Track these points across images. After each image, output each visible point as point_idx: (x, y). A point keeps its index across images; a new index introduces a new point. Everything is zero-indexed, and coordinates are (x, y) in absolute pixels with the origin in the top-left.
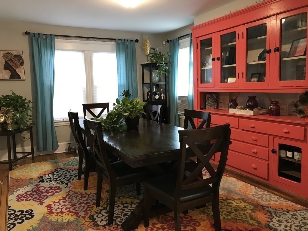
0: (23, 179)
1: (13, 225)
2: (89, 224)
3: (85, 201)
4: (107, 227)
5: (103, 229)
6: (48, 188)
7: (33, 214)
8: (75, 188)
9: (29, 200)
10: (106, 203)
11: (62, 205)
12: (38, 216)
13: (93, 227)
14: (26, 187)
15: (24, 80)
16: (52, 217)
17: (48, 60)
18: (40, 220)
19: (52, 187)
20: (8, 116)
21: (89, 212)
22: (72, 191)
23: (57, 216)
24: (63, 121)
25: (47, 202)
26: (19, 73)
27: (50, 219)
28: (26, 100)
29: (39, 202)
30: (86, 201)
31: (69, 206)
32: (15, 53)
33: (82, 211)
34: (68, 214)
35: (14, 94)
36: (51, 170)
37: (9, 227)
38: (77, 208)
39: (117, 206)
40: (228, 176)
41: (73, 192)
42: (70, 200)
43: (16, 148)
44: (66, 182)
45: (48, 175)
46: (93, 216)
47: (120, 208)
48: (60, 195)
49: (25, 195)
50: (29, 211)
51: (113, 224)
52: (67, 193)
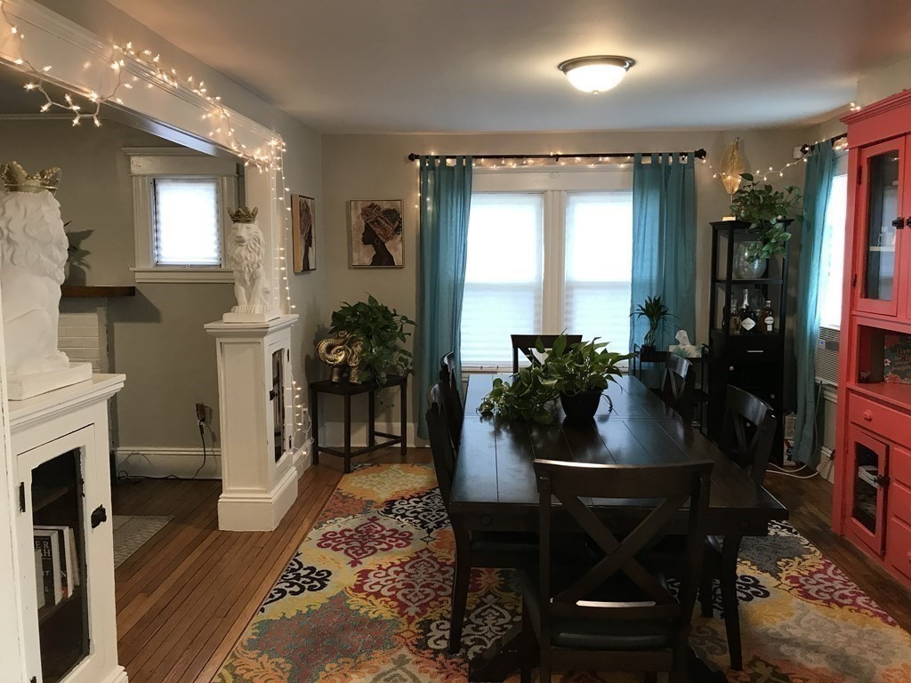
0: (357, 498)
1: (280, 595)
2: (409, 638)
3: (438, 581)
4: (441, 657)
5: (431, 658)
6: (389, 531)
7: (326, 582)
8: (439, 546)
9: (338, 550)
10: (479, 601)
11: (389, 578)
12: (331, 590)
13: (412, 647)
14: (351, 517)
15: (401, 268)
16: (354, 599)
17: (454, 219)
18: (330, 598)
19: (395, 531)
20: (353, 351)
21: (429, 610)
22: (430, 552)
23: (365, 599)
24: (479, 369)
25: (368, 563)
26: (392, 252)
27: (348, 602)
28: (395, 315)
29: (354, 558)
30: (439, 584)
31: (399, 585)
32: (386, 206)
33: (416, 604)
34: (387, 602)
35: (371, 299)
36: (422, 488)
37: (272, 596)
38: (413, 594)
39: (498, 614)
40: (890, 619)
41: (430, 555)
42: (412, 571)
43: (376, 424)
44: (431, 525)
45: (408, 500)
46: (431, 621)
47: (501, 621)
48: (400, 554)
49: (339, 535)
50: (324, 573)
51: (458, 655)
52: (416, 553)
